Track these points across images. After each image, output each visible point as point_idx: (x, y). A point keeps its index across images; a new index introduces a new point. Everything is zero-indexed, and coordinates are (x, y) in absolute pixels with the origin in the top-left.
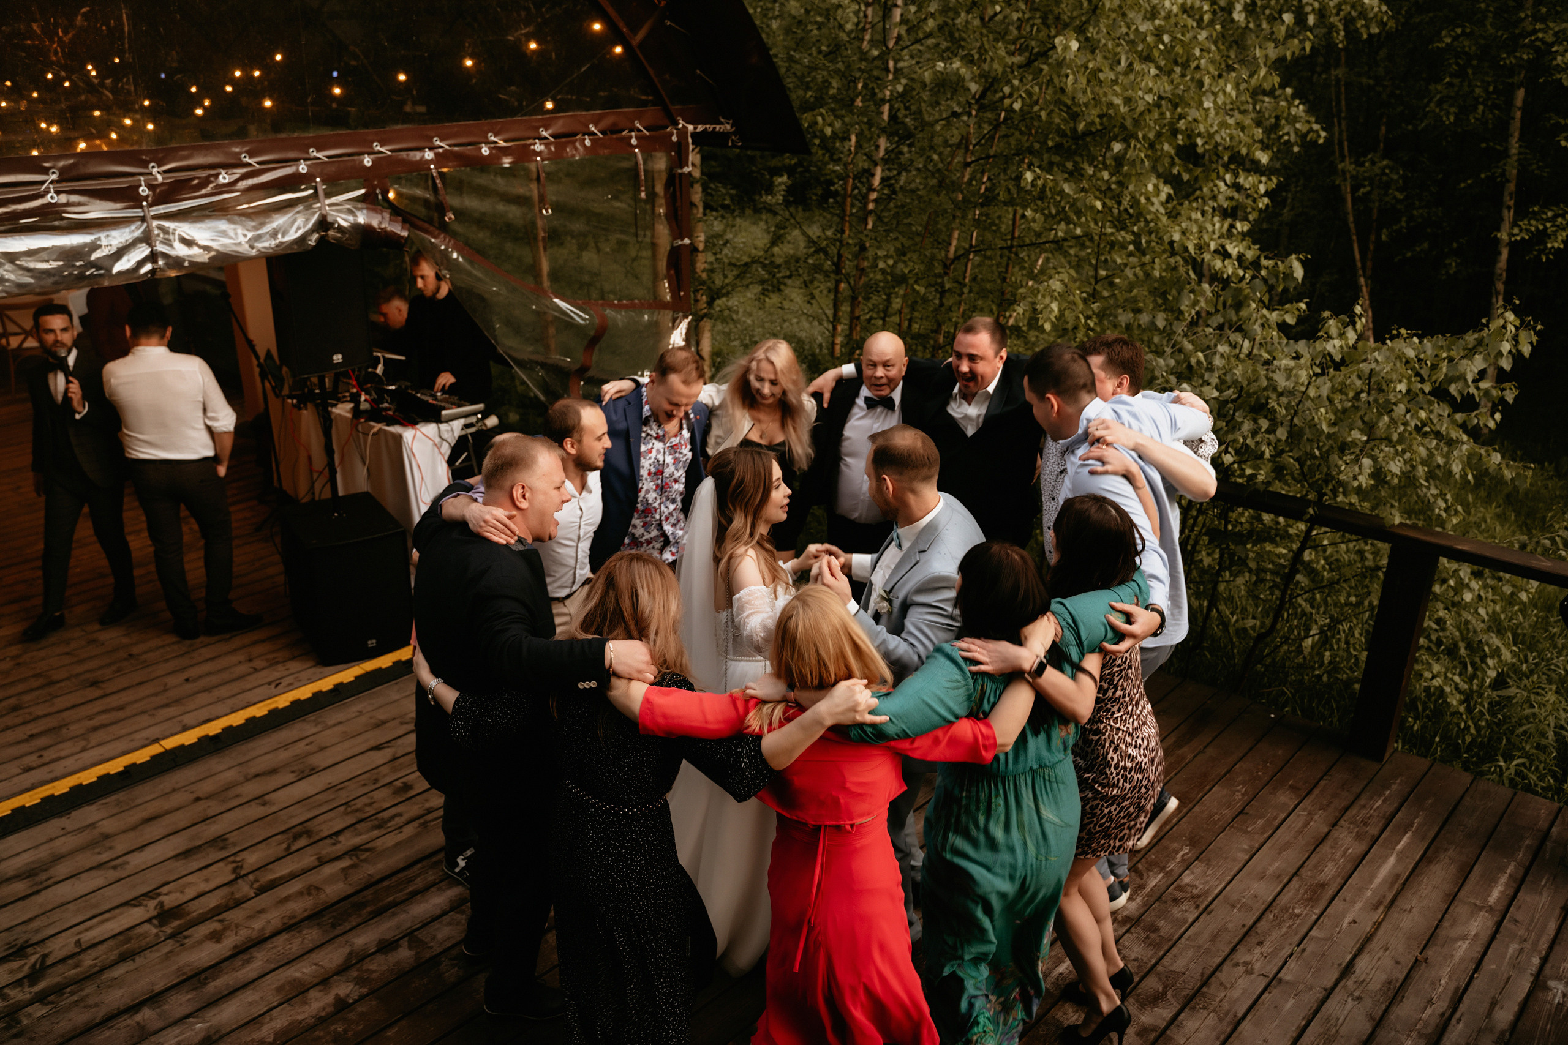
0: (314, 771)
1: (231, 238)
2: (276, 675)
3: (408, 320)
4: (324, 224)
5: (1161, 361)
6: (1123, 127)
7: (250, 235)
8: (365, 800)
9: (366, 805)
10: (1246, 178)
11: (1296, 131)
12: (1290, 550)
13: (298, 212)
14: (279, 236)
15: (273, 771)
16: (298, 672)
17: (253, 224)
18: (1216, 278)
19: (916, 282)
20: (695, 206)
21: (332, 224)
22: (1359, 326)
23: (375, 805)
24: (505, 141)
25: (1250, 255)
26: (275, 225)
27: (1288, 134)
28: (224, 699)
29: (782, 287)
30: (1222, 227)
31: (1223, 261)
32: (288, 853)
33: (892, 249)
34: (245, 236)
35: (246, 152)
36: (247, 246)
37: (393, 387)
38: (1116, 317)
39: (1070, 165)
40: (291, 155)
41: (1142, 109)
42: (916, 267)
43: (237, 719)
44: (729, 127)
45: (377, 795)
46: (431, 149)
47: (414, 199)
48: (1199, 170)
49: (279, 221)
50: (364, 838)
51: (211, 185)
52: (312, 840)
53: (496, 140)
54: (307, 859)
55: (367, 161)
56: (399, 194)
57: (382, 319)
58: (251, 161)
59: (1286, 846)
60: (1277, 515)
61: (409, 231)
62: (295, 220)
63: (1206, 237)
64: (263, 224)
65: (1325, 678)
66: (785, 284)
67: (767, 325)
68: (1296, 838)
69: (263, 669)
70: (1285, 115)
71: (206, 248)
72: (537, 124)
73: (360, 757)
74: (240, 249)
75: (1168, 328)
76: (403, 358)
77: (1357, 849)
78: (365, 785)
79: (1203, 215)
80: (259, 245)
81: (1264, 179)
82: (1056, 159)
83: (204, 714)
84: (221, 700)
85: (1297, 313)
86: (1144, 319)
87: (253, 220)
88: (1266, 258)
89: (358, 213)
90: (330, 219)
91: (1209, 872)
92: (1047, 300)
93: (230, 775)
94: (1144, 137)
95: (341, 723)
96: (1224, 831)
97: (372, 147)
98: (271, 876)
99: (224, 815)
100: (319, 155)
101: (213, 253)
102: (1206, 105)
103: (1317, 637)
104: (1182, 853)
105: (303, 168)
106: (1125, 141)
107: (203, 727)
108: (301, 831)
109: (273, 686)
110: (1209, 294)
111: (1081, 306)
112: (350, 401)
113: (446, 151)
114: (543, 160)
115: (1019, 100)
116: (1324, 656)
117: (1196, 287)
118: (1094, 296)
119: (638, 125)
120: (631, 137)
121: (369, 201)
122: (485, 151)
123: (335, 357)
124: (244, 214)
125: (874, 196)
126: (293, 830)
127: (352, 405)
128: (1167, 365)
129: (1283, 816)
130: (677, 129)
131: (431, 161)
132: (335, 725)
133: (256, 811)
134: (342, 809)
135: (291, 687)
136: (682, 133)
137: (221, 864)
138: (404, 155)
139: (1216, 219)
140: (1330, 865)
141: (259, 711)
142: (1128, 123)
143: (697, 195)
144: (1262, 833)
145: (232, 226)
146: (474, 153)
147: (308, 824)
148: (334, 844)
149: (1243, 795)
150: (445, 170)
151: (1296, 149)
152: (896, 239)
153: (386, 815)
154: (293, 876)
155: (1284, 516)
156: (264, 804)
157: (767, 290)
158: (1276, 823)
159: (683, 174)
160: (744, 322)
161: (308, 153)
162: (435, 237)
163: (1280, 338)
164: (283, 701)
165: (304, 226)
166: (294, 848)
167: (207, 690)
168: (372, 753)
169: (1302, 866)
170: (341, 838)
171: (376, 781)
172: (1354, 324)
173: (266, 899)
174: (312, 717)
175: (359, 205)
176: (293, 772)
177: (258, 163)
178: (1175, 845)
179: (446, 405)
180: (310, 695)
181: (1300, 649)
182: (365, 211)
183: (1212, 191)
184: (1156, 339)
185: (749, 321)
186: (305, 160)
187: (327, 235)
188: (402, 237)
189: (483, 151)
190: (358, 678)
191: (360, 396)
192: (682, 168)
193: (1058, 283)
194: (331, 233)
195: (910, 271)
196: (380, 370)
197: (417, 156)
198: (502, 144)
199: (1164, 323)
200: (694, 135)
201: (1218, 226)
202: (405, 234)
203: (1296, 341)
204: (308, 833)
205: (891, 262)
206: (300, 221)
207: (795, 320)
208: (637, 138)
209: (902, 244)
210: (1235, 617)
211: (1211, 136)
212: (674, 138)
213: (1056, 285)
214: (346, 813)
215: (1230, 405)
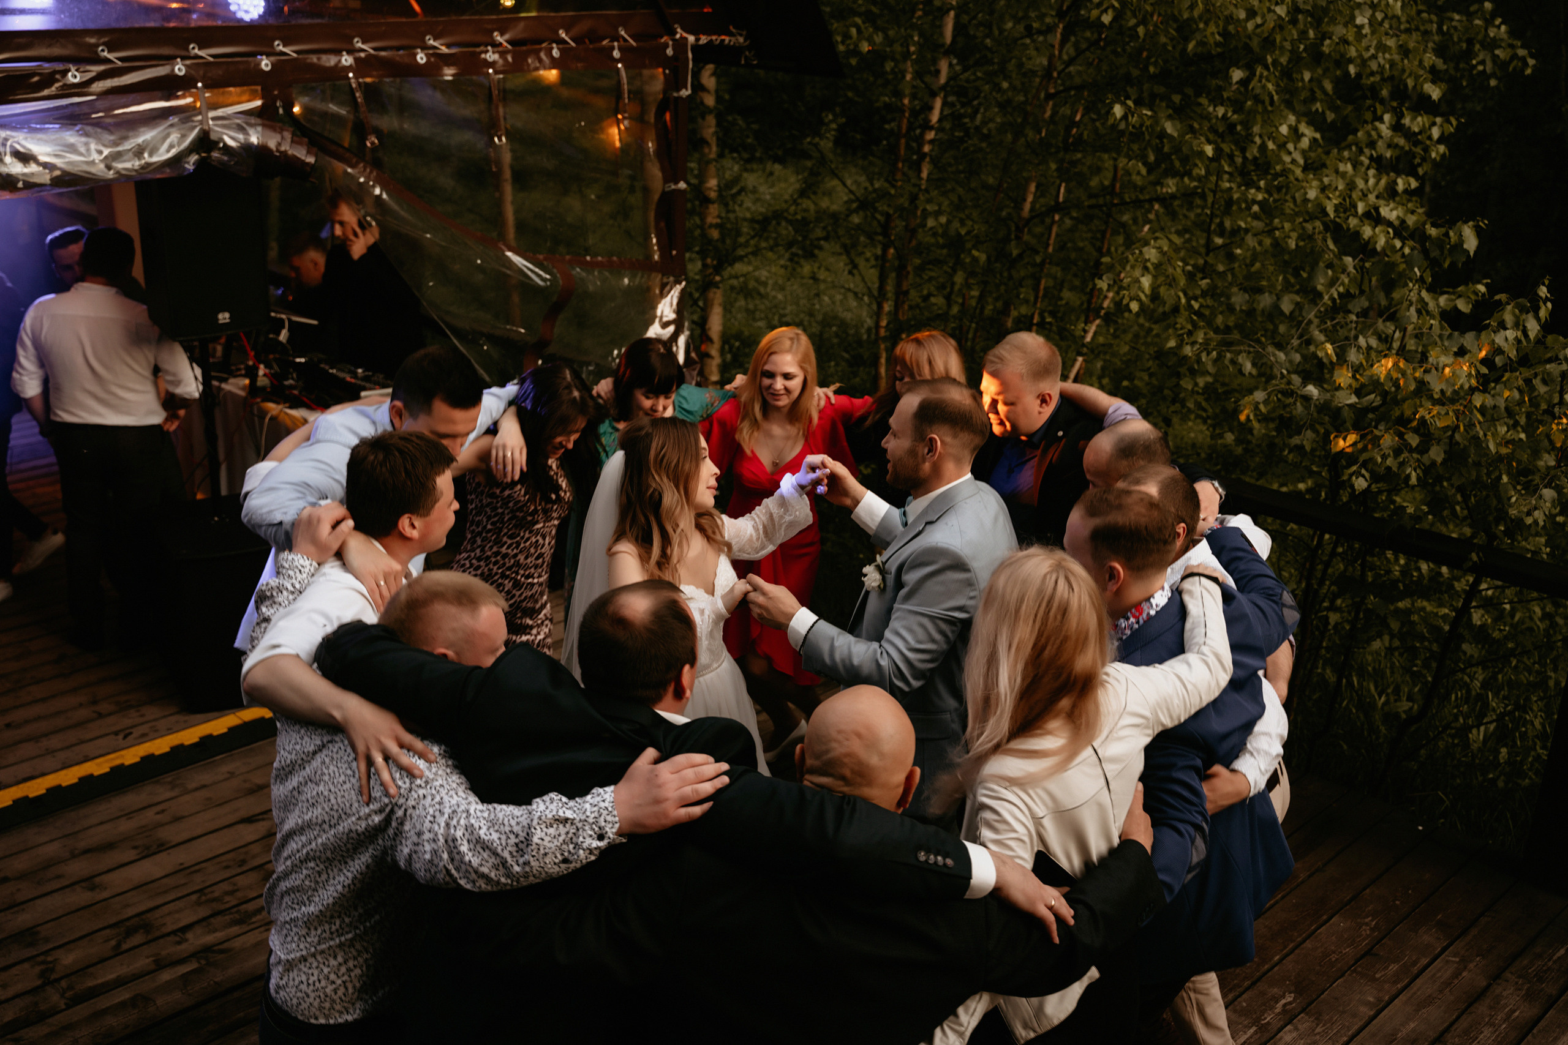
0: (163, 847)
1: (81, 154)
2: (127, 722)
3: (325, 275)
4: (205, 142)
5: (1282, 356)
6: (1247, 48)
7: (106, 152)
8: (225, 887)
9: (227, 893)
10: (1414, 119)
11: (1495, 58)
12: (1455, 609)
13: (172, 125)
14: (146, 155)
15: (108, 846)
16: (155, 720)
17: (112, 138)
18: (1363, 249)
19: (974, 247)
20: (707, 143)
21: (217, 143)
22: (1543, 313)
23: (239, 894)
24: (448, 46)
25: (1411, 220)
26: (140, 140)
27: (1483, 62)
28: (56, 751)
29: (816, 252)
30: (1377, 183)
31: (1374, 228)
32: (117, 952)
33: (946, 203)
34: (100, 152)
35: (104, 44)
36: (102, 166)
37: (303, 360)
38: (1228, 297)
39: (1177, 98)
40: (165, 51)
41: (1272, 25)
42: (976, 227)
43: (69, 777)
44: (741, 40)
45: (242, 881)
46: (349, 52)
47: (326, 115)
48: (1350, 108)
49: (146, 135)
50: (219, 935)
51: (57, 85)
52: (150, 937)
53: (436, 44)
54: (142, 962)
55: (265, 64)
56: (305, 109)
57: (293, 275)
58: (111, 56)
59: (1429, 1001)
60: (1440, 563)
61: (316, 156)
62: (168, 136)
63: (1355, 195)
64: (125, 138)
65: (1501, 784)
66: (820, 248)
67: (802, 302)
68: (1441, 991)
69: (110, 714)
70: (1480, 37)
71: (45, 165)
72: (489, 27)
73: (225, 831)
74: (93, 170)
75: (1297, 313)
76: (315, 322)
77: (1523, 1012)
78: (227, 867)
79: (1354, 167)
80: (120, 166)
81: (1438, 120)
82: (1160, 90)
83: (25, 769)
84: (50, 752)
85: (1473, 297)
86: (1265, 300)
87: (111, 133)
88: (1434, 225)
89: (251, 131)
90: (213, 136)
91: (1318, 1030)
92: (1137, 273)
93: (51, 850)
94: (1275, 62)
95: (204, 786)
96: (1342, 975)
97: (272, 46)
98: (91, 983)
99: (38, 902)
100: (201, 53)
101: (57, 173)
102: (1359, 21)
103: (1492, 727)
104: (1283, 1002)
105: (180, 69)
106: (1250, 68)
107: (21, 786)
108: (142, 924)
109: (121, 736)
110: (1351, 269)
111: (1182, 282)
112: (245, 376)
113: (369, 56)
114: (496, 72)
115: (1110, 12)
116: (1500, 753)
117: (1336, 261)
118: (1205, 270)
119: (623, 33)
120: (613, 48)
121: (265, 116)
122: (421, 58)
123: (220, 316)
124: (98, 124)
125: (930, 135)
126: (128, 924)
127: (247, 381)
128: (1291, 362)
129: (1424, 961)
130: (674, 40)
131: (349, 69)
132: (197, 789)
133: (82, 897)
134: (194, 897)
135: (144, 738)
136: (680, 45)
137: (26, 965)
138: (314, 59)
139: (1371, 172)
140: (1487, 1032)
141: (98, 767)
142: (1255, 43)
143: (709, 128)
144: (1395, 983)
145: (84, 139)
146: (407, 60)
147: (148, 915)
148: (179, 943)
149: (1372, 930)
150: (368, 80)
151: (1493, 83)
152: (953, 190)
153: (251, 907)
154: (120, 983)
155: (1448, 566)
156: (92, 888)
157: (797, 255)
158: (1415, 970)
159: (680, 98)
160: (775, 297)
161: (187, 49)
162: (352, 167)
163: (1442, 328)
164: (131, 756)
165: (179, 144)
166: (125, 947)
167: (35, 739)
168: (241, 826)
169: (1447, 1030)
170: (189, 935)
171: (243, 862)
172: (1536, 310)
173: (81, 1011)
174: (168, 778)
175: (253, 120)
176: (135, 848)
177: (118, 59)
178: (1275, 990)
179: (368, 385)
180: (167, 749)
181: (1466, 744)
182: (259, 129)
183: (1370, 135)
184: (1282, 329)
185: (780, 296)
186: (183, 58)
187: (210, 157)
188: (308, 164)
189: (418, 58)
190: (232, 730)
191: (257, 369)
192: (678, 90)
193: (1154, 251)
194: (215, 154)
195: (968, 233)
196: (283, 336)
197: (330, 61)
198: (444, 50)
199: (1292, 307)
200: (696, 48)
201: (1372, 181)
202: (311, 160)
203: (1463, 333)
204: (147, 927)
205: (943, 220)
206: (174, 137)
207: (838, 297)
208: (620, 49)
209: (959, 197)
210: (1383, 699)
211: (1364, 63)
212: (670, 52)
213: (1151, 254)
214: (199, 903)
215: (1371, 416)
